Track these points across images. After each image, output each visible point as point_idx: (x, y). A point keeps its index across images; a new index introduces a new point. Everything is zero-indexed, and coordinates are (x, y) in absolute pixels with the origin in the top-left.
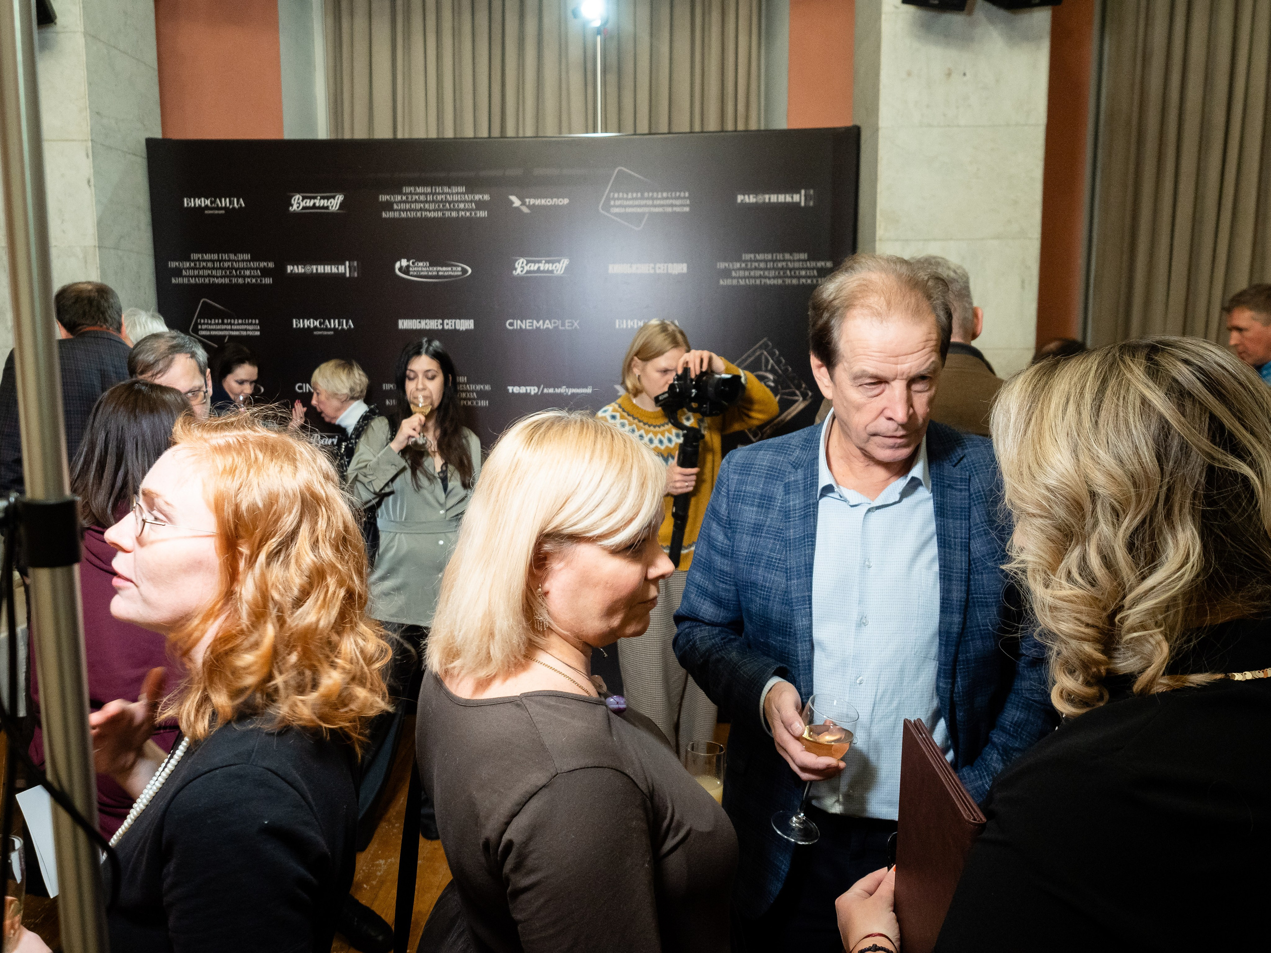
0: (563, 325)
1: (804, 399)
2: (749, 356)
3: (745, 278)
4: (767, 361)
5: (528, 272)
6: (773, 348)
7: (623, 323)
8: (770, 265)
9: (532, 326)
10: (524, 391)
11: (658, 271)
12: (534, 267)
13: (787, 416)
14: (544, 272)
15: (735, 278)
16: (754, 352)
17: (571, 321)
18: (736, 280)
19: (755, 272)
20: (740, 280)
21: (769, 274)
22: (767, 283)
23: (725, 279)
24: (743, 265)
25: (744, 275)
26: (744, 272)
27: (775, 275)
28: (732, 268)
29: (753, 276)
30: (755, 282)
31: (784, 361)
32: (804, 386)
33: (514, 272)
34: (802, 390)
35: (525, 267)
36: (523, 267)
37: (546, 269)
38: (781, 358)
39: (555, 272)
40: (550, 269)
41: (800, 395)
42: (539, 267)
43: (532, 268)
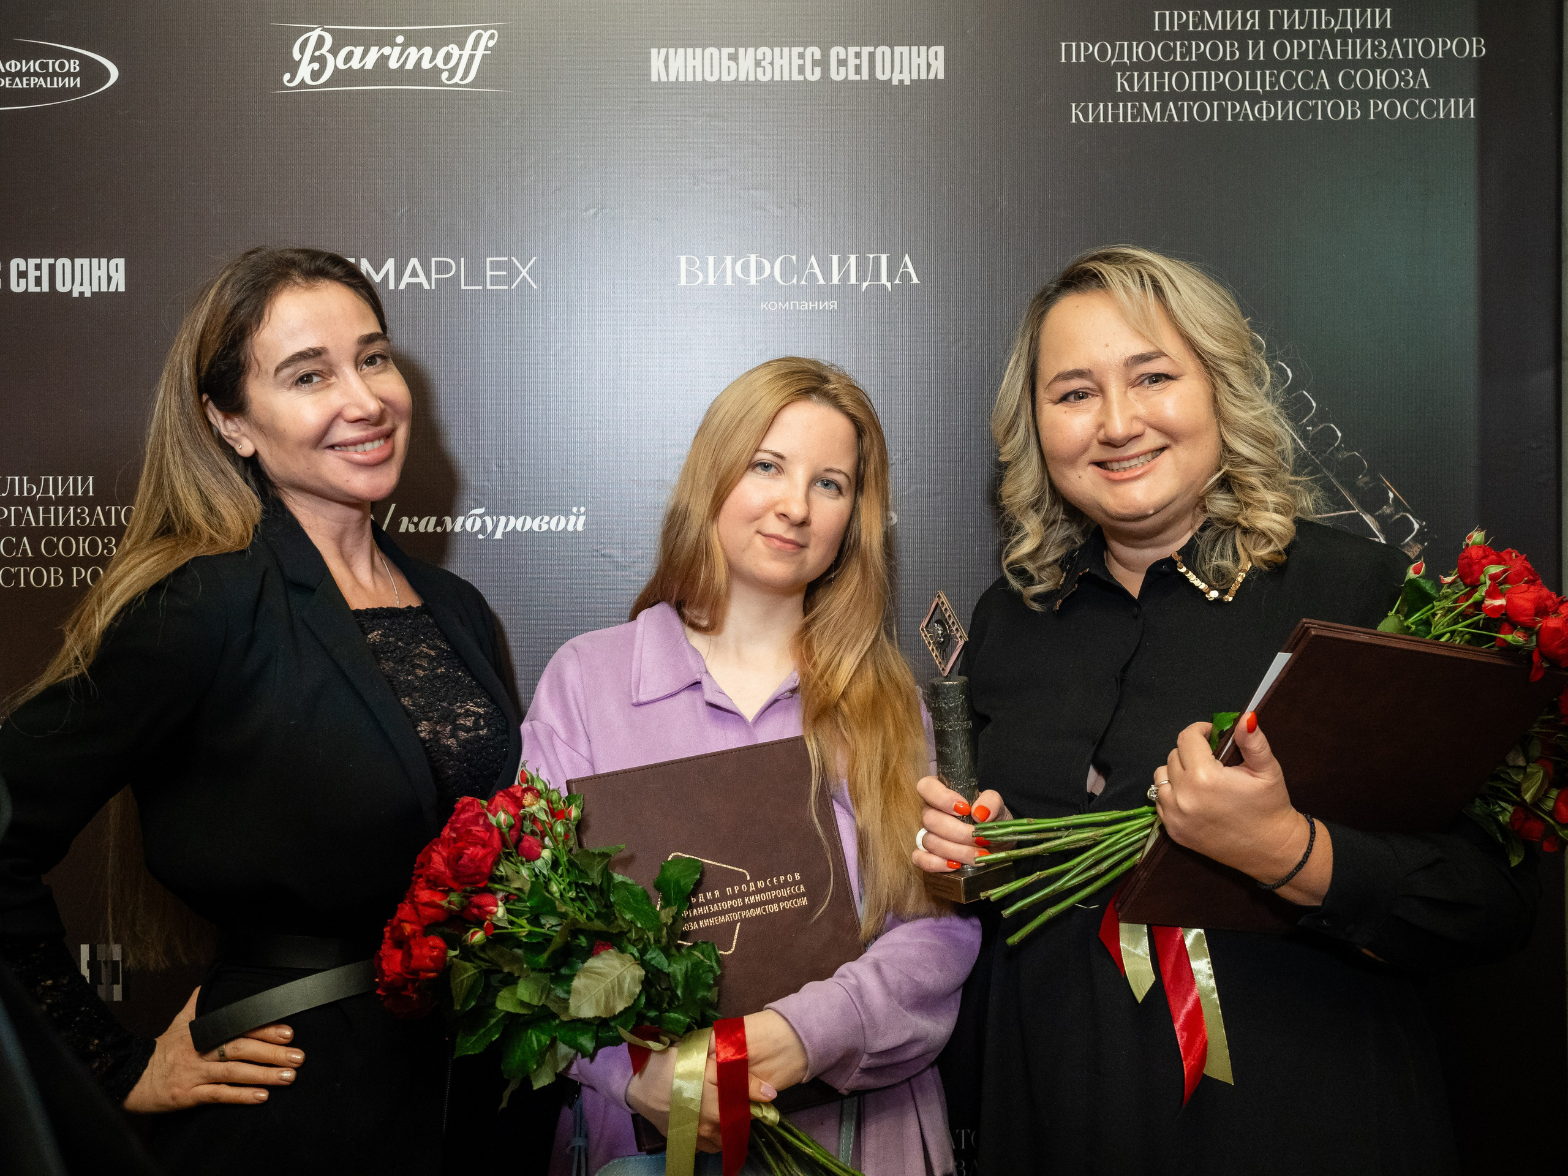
0: (475, 274)
3: (1164, 97)
5: (339, 76)
6: (1273, 355)
7: (704, 269)
8: (1256, 50)
11: (837, 75)
12: (363, 59)
14: (400, 75)
15: (1125, 97)
17: (506, 259)
18: (1129, 104)
19: (1199, 78)
20: (1145, 105)
21: (1253, 84)
22: (1246, 116)
23: (1087, 101)
24: (1157, 51)
25: (1161, 85)
26: (1161, 77)
27: (1277, 89)
28: (1115, 60)
29: (1194, 89)
30: (1202, 111)
31: (1314, 404)
32: (1391, 495)
33: (287, 76)
34: (1387, 510)
35: (329, 57)
36: (322, 60)
37: (409, 66)
38: (1304, 392)
39: (445, 75)
40: (426, 65)
41: (1379, 531)
42: (383, 59)
43: (355, 64)
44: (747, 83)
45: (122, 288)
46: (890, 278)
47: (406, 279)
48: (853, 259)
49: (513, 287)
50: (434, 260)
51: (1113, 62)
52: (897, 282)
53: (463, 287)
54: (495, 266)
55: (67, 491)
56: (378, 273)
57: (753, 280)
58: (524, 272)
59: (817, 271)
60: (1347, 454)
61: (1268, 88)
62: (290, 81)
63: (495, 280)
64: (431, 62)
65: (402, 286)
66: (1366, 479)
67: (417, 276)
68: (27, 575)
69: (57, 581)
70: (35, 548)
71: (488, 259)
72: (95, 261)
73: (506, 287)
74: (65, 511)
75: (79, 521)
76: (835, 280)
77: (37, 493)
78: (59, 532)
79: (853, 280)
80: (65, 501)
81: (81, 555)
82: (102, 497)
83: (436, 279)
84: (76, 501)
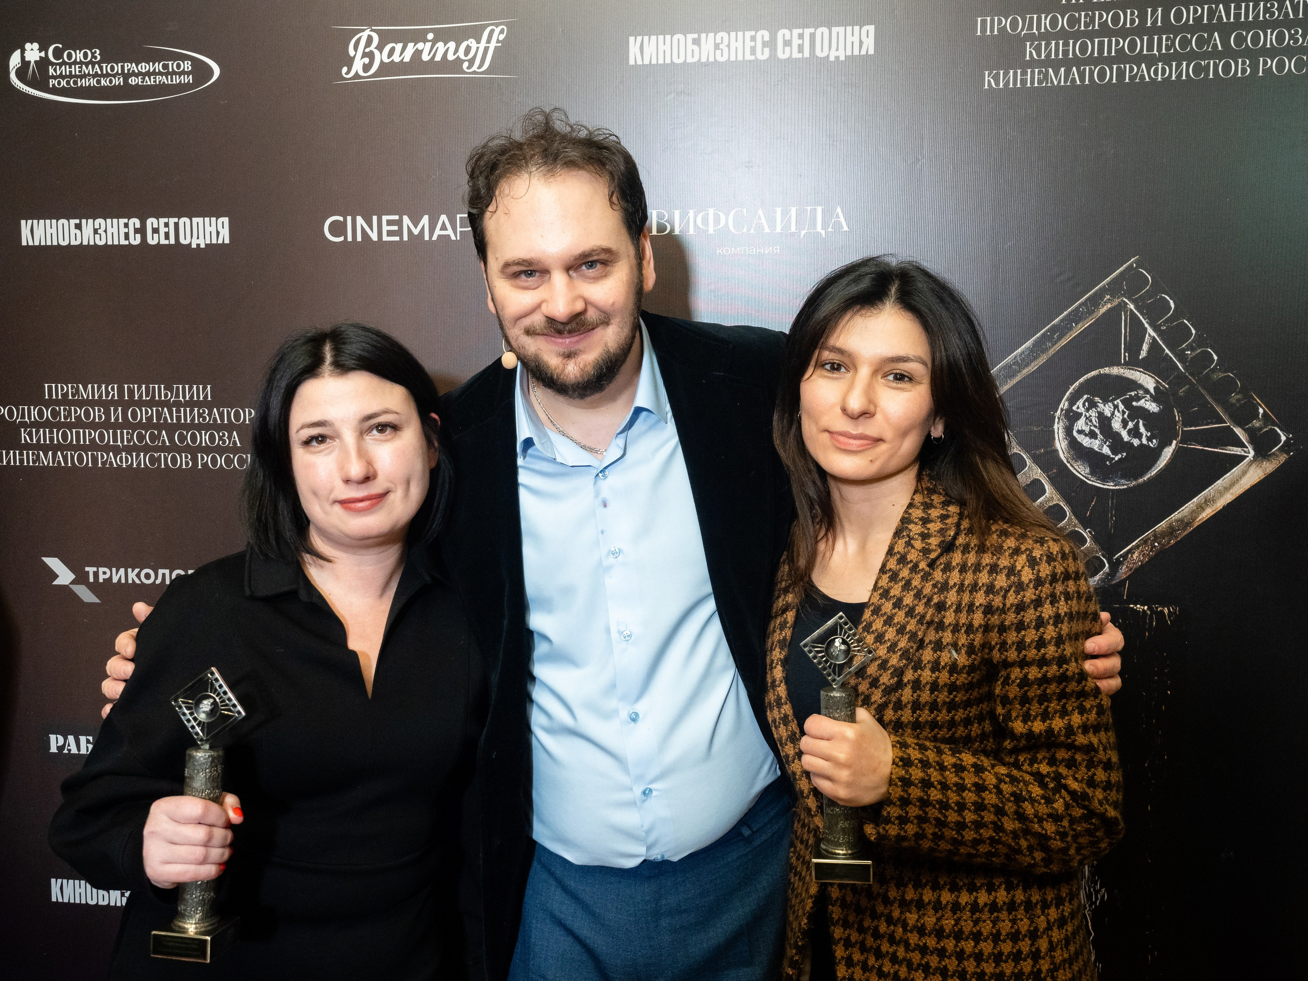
1: (1262, 453)
2: (1076, 317)
3: (1067, 63)
4: (1138, 333)
5: (385, 68)
6: (1157, 288)
7: (671, 221)
8: (1154, 17)
9: (399, 233)
11: (783, 54)
12: (403, 53)
13: (1201, 508)
14: (432, 66)
15: (1033, 64)
16: (1095, 301)
18: (1037, 70)
19: (1101, 44)
20: (1050, 70)
21: (1150, 48)
22: (1143, 77)
23: (999, 69)
24: (1063, 22)
25: (1066, 53)
26: (1066, 44)
27: (1172, 51)
28: (1025, 32)
29: (1096, 55)
30: (1102, 74)
31: (1194, 332)
32: (1261, 411)
33: (345, 69)
34: (1256, 424)
35: (377, 53)
36: (371, 55)
37: (438, 58)
38: (1185, 321)
39: (466, 65)
40: (451, 57)
41: (1248, 442)
42: (418, 53)
43: (396, 58)
44: (707, 64)
45: (227, 241)
46: (824, 227)
47: (438, 232)
48: (793, 211)
50: (458, 216)
51: (1023, 33)
52: (830, 230)
55: (192, 397)
56: (416, 227)
57: (711, 229)
59: (764, 221)
60: (1222, 375)
61: (1164, 51)
62: (347, 73)
64: (454, 54)
65: (435, 238)
66: (1238, 396)
67: (446, 229)
68: (166, 459)
69: (187, 464)
70: (171, 439)
72: (207, 219)
74: (192, 412)
75: (201, 419)
76: (779, 228)
77: (171, 397)
78: (187, 427)
79: (793, 229)
80: (191, 404)
81: (204, 444)
82: (218, 401)
83: (461, 232)
84: (199, 404)
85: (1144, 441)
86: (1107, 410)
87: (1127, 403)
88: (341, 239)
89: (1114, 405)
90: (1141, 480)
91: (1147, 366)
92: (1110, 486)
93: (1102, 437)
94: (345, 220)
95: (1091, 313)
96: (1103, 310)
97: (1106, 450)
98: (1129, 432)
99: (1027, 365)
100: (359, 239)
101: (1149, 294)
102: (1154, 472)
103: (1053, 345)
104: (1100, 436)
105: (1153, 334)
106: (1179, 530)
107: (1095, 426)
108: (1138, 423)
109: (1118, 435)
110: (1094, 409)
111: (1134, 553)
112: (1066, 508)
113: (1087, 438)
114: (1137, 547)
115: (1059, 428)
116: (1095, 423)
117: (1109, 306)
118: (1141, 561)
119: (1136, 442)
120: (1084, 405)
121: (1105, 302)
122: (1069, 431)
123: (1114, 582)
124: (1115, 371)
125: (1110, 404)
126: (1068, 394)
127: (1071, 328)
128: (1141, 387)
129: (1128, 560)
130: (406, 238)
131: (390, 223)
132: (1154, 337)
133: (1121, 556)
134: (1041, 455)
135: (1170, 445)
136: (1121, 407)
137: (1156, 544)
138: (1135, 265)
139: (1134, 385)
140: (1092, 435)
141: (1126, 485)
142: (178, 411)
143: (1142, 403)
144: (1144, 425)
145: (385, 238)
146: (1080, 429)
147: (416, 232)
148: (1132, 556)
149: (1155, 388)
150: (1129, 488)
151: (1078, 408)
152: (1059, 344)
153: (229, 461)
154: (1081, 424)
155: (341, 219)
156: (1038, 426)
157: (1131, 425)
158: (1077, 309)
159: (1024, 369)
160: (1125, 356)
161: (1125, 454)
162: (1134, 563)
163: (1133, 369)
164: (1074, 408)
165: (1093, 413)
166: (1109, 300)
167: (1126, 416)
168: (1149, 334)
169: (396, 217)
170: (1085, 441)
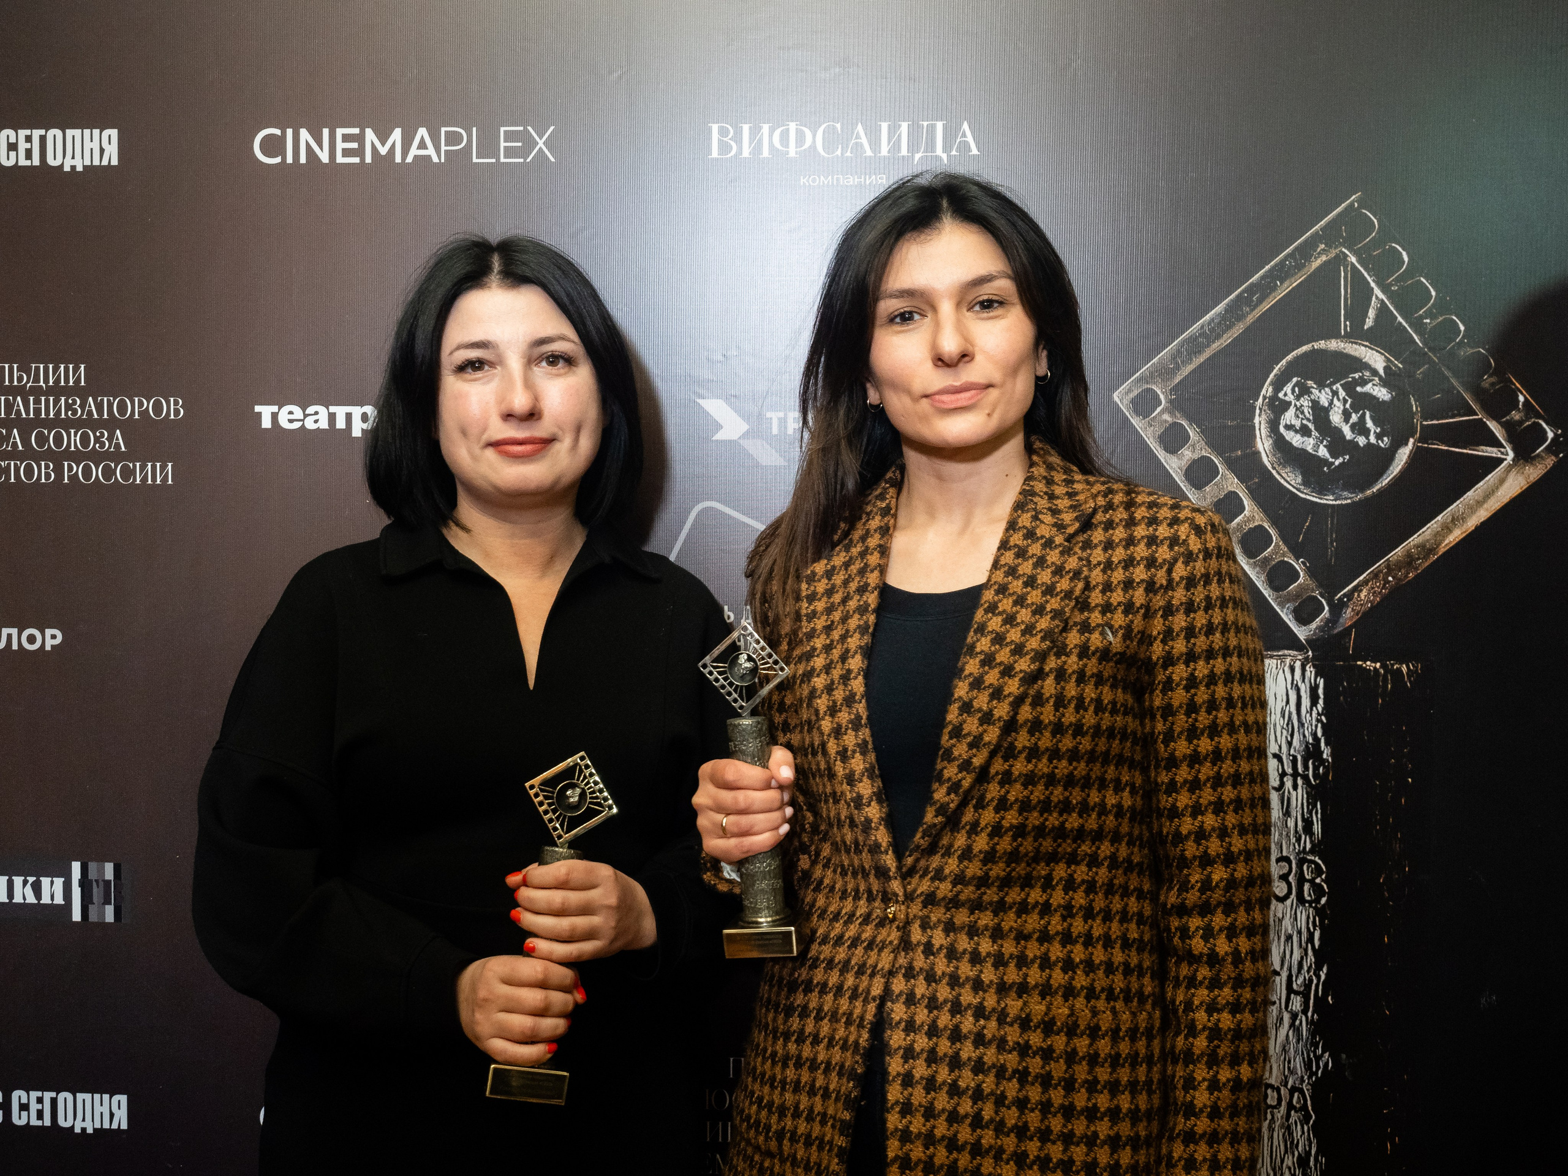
0: (488, 146)
1: (1524, 455)
2: (1281, 273)
4: (1362, 294)
6: (1385, 235)
7: (738, 138)
9: (360, 152)
10: (324, 424)
13: (1447, 528)
16: (1305, 253)
17: (521, 128)
31: (1433, 293)
32: (1521, 398)
34: (1516, 416)
38: (1422, 279)
41: (1505, 440)
45: (115, 162)
46: (946, 148)
47: (414, 151)
48: (904, 126)
49: (528, 160)
50: (443, 130)
52: (954, 153)
53: (475, 160)
54: (509, 137)
55: (57, 381)
56: (383, 144)
57: (792, 151)
58: (541, 143)
59: (864, 140)
60: (1470, 351)
63: (509, 152)
65: (409, 159)
66: (1493, 379)
67: (426, 148)
68: (17, 469)
69: (48, 476)
70: (26, 441)
71: (502, 129)
72: (87, 132)
73: (521, 160)
74: (56, 402)
75: (70, 413)
76: (884, 150)
77: (28, 382)
78: (50, 424)
79: (904, 151)
80: (56, 391)
81: (73, 449)
82: (94, 388)
83: (446, 151)
84: (67, 391)
85: (1373, 439)
86: (1324, 398)
87: (1349, 388)
88: (278, 160)
89: (1332, 391)
90: (1369, 492)
91: (1374, 338)
92: (1329, 500)
93: (1317, 434)
94: (284, 133)
95: (1300, 267)
96: (1316, 264)
97: (1323, 452)
98: (1353, 428)
99: (1218, 337)
100: (303, 160)
101: (1376, 243)
102: (1385, 481)
103: (1252, 310)
104: (1315, 433)
105: (1381, 296)
106: (1418, 559)
107: (1308, 420)
108: (1364, 415)
109: (1339, 431)
110: (1306, 397)
111: (1361, 590)
112: (1272, 531)
113: (1298, 436)
114: (1365, 582)
115: (1260, 422)
116: (1307, 415)
117: (1324, 258)
118: (1371, 602)
119: (1362, 441)
120: (1293, 391)
121: (1319, 253)
122: (1274, 426)
123: (1336, 631)
124: (1333, 345)
125: (1327, 389)
126: (1272, 376)
127: (1274, 288)
128: (1367, 366)
129: (1354, 600)
130: (368, 159)
131: (346, 138)
132: (1382, 301)
133: (1345, 595)
134: (1238, 458)
135: (1406, 444)
136: (1342, 393)
137: (1390, 578)
138: (1356, 205)
139: (1359, 364)
140: (1305, 431)
141: (1350, 498)
142: (37, 402)
143: (1368, 388)
144: (1372, 418)
145: (340, 159)
146: (1289, 423)
147: (383, 150)
148: (1359, 596)
149: (1385, 368)
150: (1353, 503)
151: (1285, 395)
152: (1259, 309)
153: (108, 473)
154: (1289, 417)
155: (278, 132)
156: (1232, 420)
157: (1354, 418)
158: (1282, 263)
159: (1214, 342)
160: (1346, 326)
161: (1347, 457)
162: (1362, 605)
163: (1356, 343)
164: (1281, 395)
165: (1305, 402)
166: (1323, 250)
167: (1348, 406)
168: (1377, 297)
169: (356, 131)
170: (1296, 440)
